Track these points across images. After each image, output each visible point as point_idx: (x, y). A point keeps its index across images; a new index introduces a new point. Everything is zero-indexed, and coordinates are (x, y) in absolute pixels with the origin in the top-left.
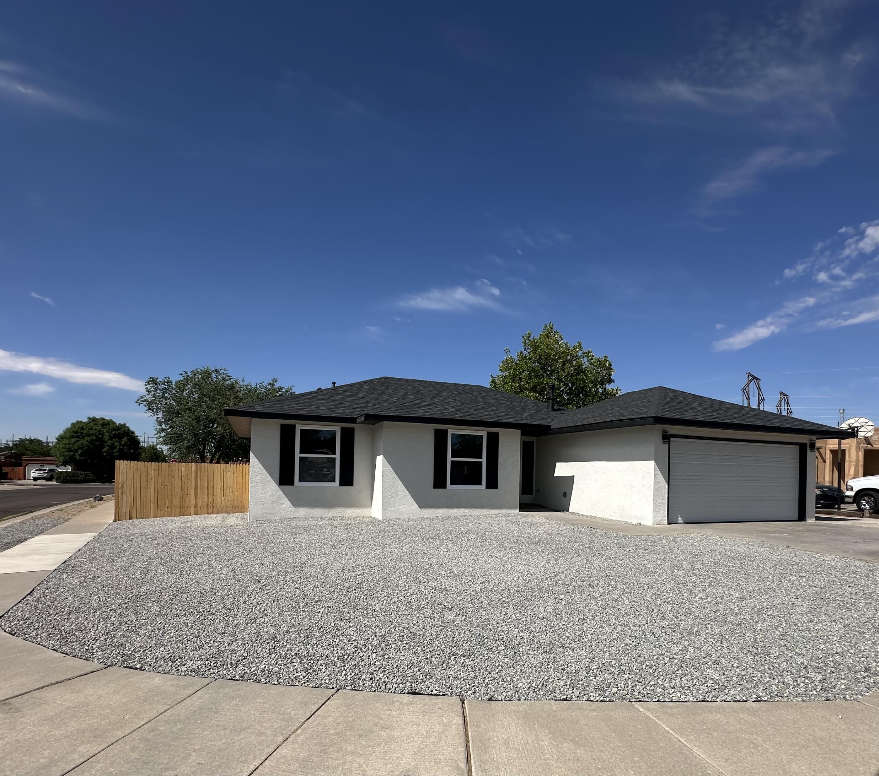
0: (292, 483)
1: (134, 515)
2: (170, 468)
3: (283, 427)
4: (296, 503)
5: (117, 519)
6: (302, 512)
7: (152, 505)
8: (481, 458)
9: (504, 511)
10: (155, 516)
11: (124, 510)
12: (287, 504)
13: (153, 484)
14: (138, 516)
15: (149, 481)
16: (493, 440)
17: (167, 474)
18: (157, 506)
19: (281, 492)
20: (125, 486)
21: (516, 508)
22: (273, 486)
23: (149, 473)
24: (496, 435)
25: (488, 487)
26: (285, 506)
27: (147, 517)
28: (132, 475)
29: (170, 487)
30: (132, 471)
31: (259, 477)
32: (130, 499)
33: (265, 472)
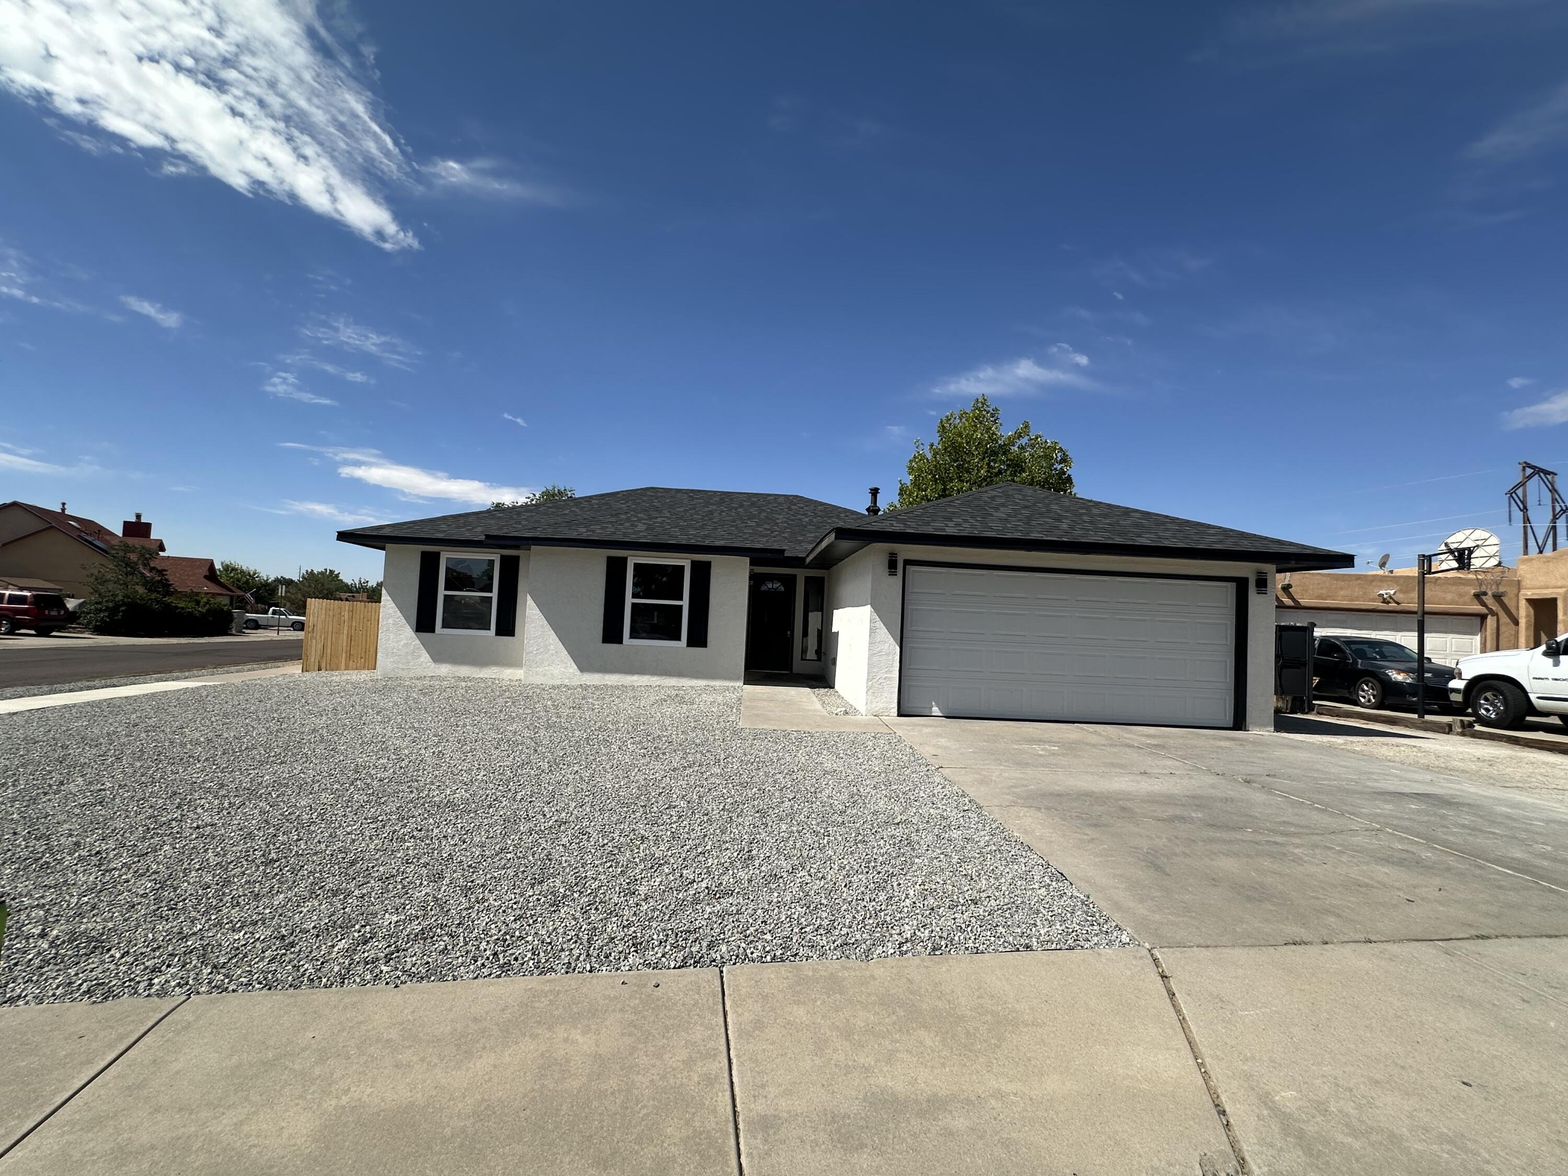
0: (432, 629)
1: (323, 665)
2: (366, 609)
3: (424, 555)
4: (437, 658)
5: (304, 670)
6: (444, 669)
7: (344, 654)
8: (681, 599)
9: (717, 683)
10: (347, 668)
11: (313, 660)
12: (425, 656)
13: (346, 628)
14: (328, 668)
15: (342, 625)
16: (702, 574)
17: (362, 617)
18: (349, 656)
19: (418, 642)
20: (315, 630)
21: (738, 679)
22: (408, 632)
23: (343, 614)
24: (708, 565)
25: (690, 644)
26: (422, 659)
27: (337, 668)
28: (323, 617)
29: (364, 633)
30: (324, 612)
31: (390, 621)
32: (320, 646)
33: (399, 614)
